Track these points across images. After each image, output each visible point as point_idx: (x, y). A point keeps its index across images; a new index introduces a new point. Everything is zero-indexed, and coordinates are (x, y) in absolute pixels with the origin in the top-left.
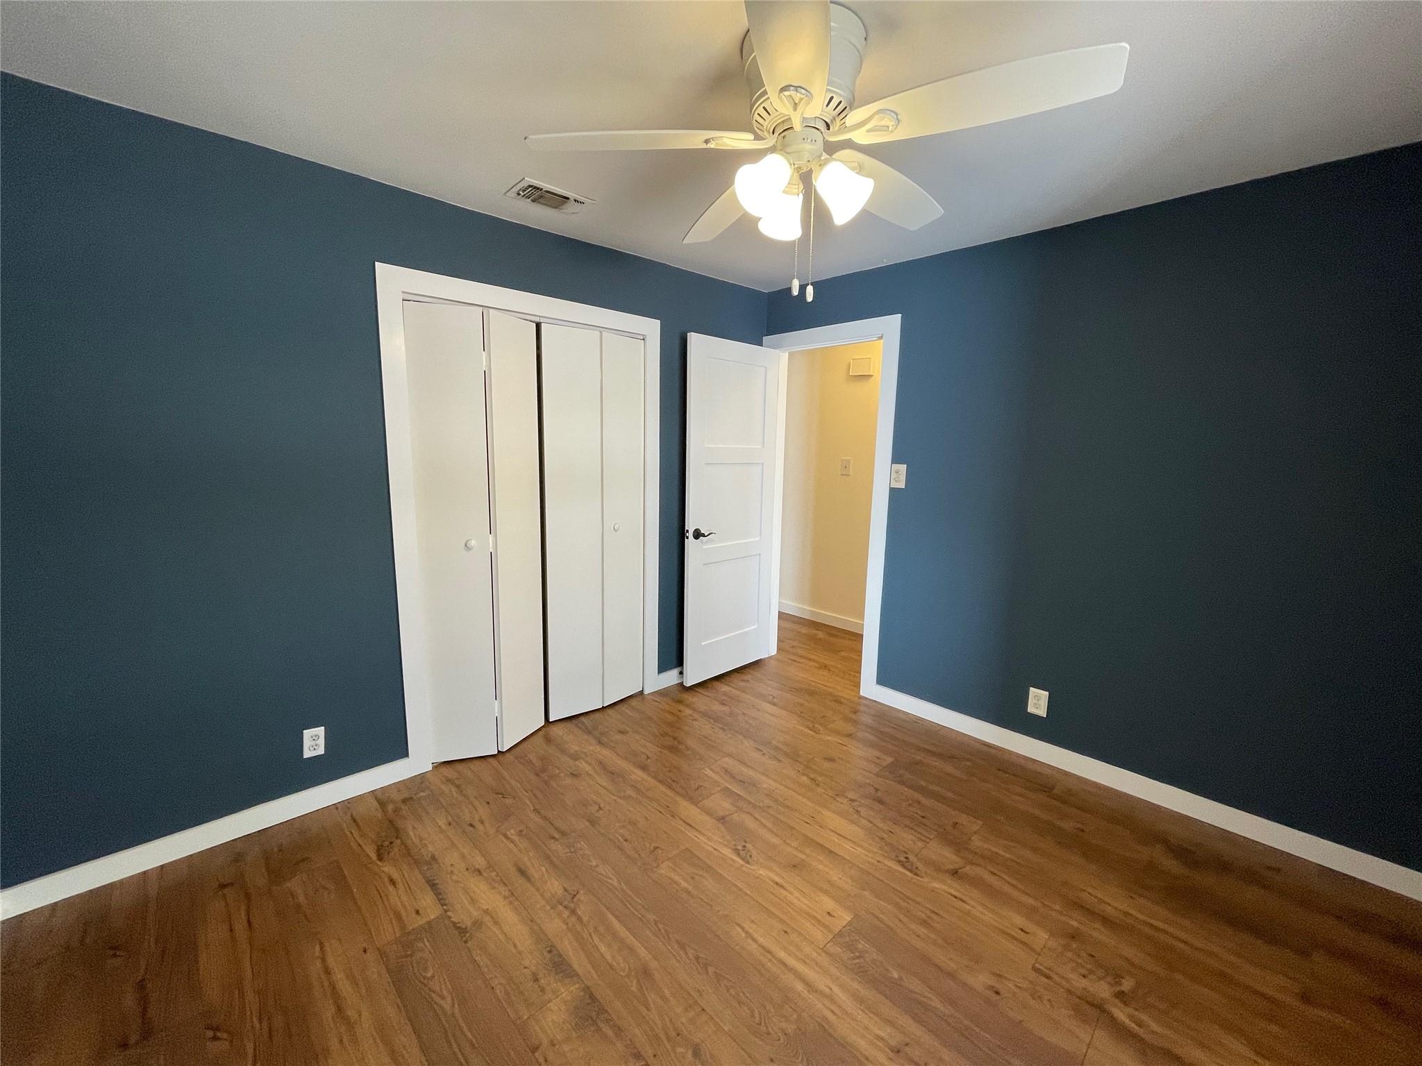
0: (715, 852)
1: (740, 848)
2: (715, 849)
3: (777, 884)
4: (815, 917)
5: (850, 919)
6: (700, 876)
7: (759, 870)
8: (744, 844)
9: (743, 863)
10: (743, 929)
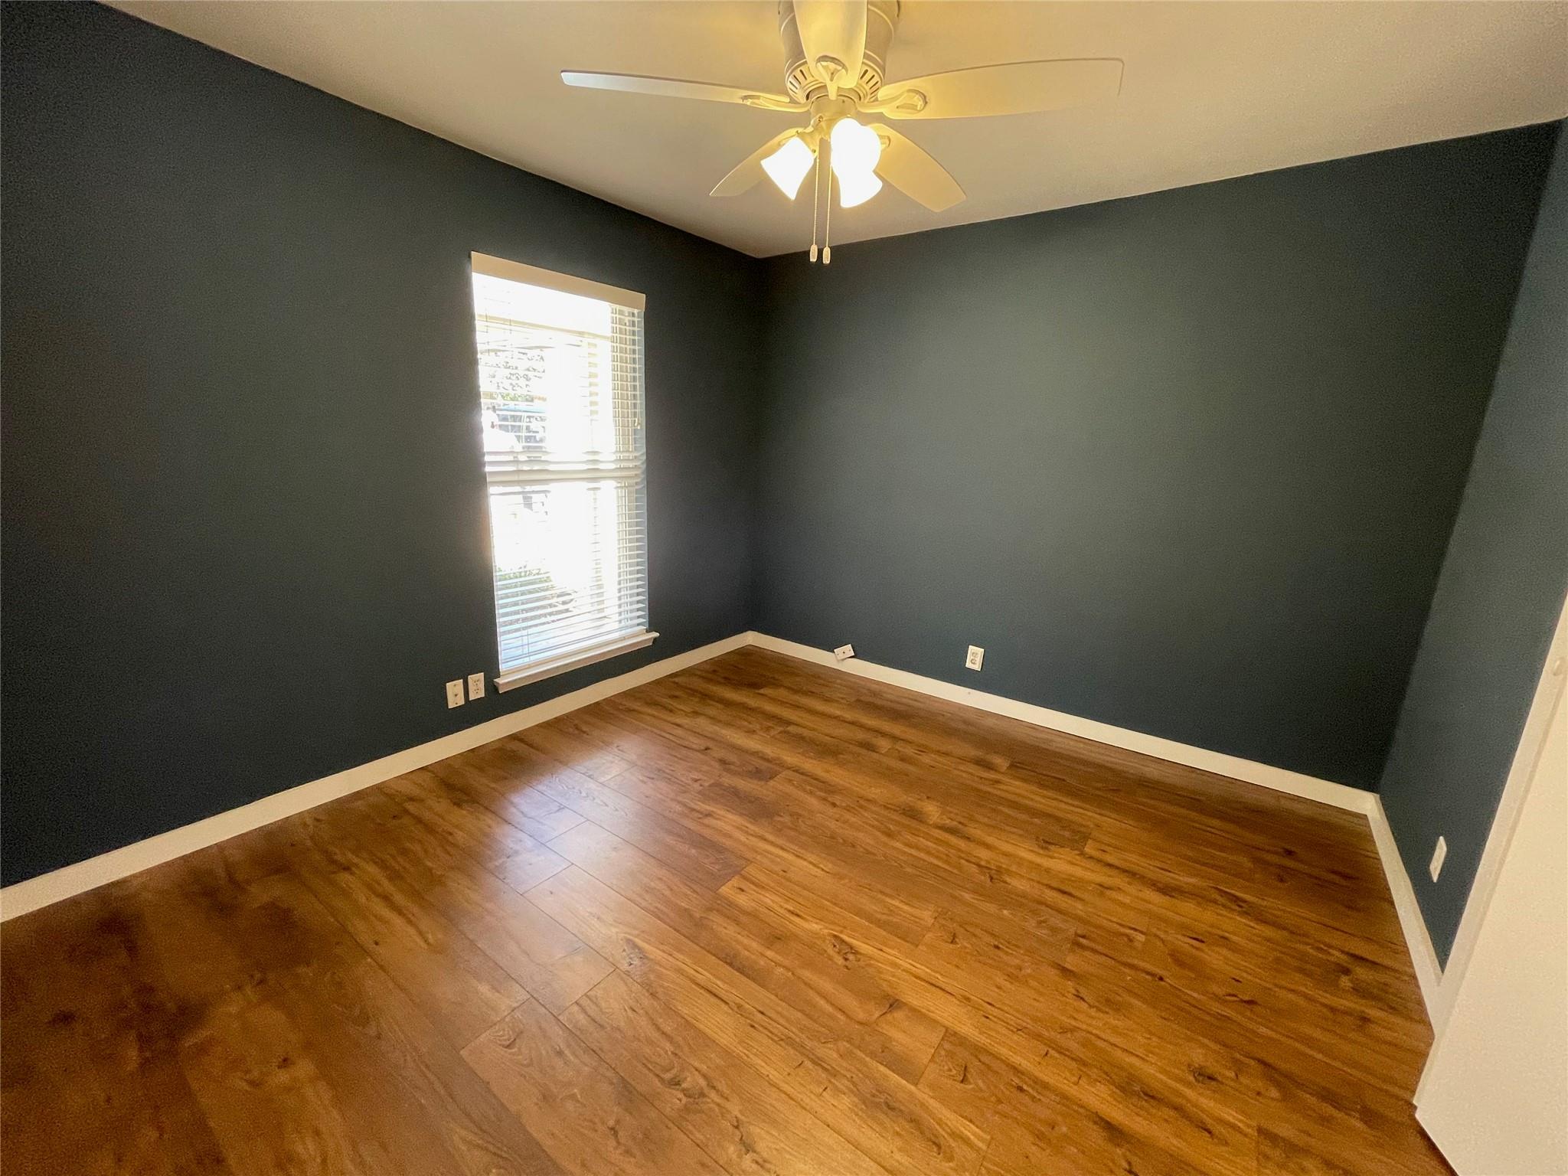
0: (881, 947)
1: (851, 957)
2: (881, 950)
3: (798, 915)
4: (756, 886)
5: (723, 887)
6: (884, 914)
7: (821, 929)
8: (847, 963)
9: (842, 936)
10: (823, 870)
